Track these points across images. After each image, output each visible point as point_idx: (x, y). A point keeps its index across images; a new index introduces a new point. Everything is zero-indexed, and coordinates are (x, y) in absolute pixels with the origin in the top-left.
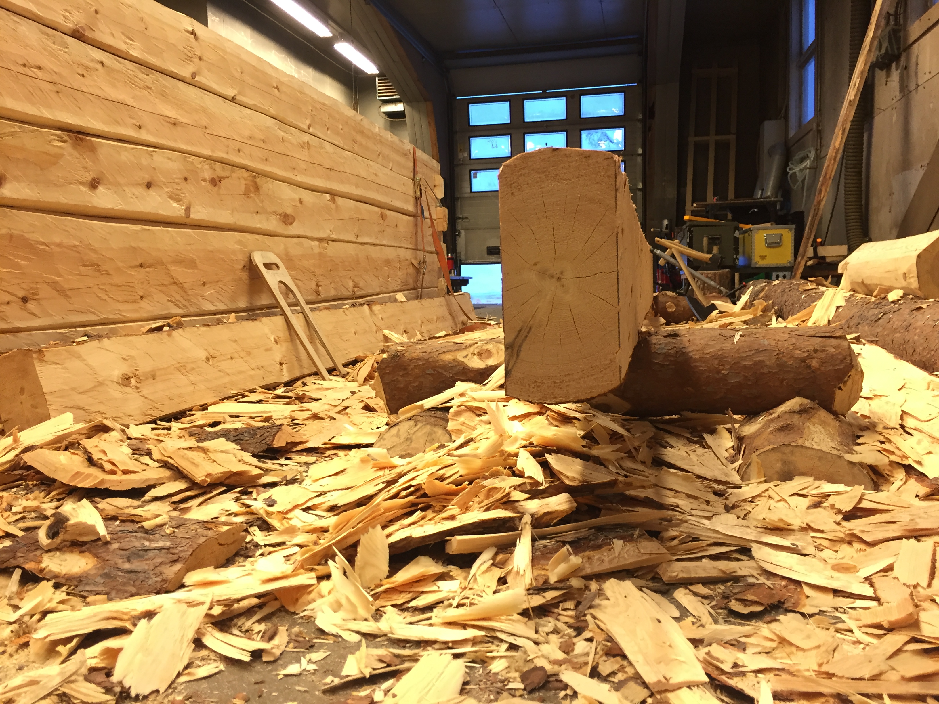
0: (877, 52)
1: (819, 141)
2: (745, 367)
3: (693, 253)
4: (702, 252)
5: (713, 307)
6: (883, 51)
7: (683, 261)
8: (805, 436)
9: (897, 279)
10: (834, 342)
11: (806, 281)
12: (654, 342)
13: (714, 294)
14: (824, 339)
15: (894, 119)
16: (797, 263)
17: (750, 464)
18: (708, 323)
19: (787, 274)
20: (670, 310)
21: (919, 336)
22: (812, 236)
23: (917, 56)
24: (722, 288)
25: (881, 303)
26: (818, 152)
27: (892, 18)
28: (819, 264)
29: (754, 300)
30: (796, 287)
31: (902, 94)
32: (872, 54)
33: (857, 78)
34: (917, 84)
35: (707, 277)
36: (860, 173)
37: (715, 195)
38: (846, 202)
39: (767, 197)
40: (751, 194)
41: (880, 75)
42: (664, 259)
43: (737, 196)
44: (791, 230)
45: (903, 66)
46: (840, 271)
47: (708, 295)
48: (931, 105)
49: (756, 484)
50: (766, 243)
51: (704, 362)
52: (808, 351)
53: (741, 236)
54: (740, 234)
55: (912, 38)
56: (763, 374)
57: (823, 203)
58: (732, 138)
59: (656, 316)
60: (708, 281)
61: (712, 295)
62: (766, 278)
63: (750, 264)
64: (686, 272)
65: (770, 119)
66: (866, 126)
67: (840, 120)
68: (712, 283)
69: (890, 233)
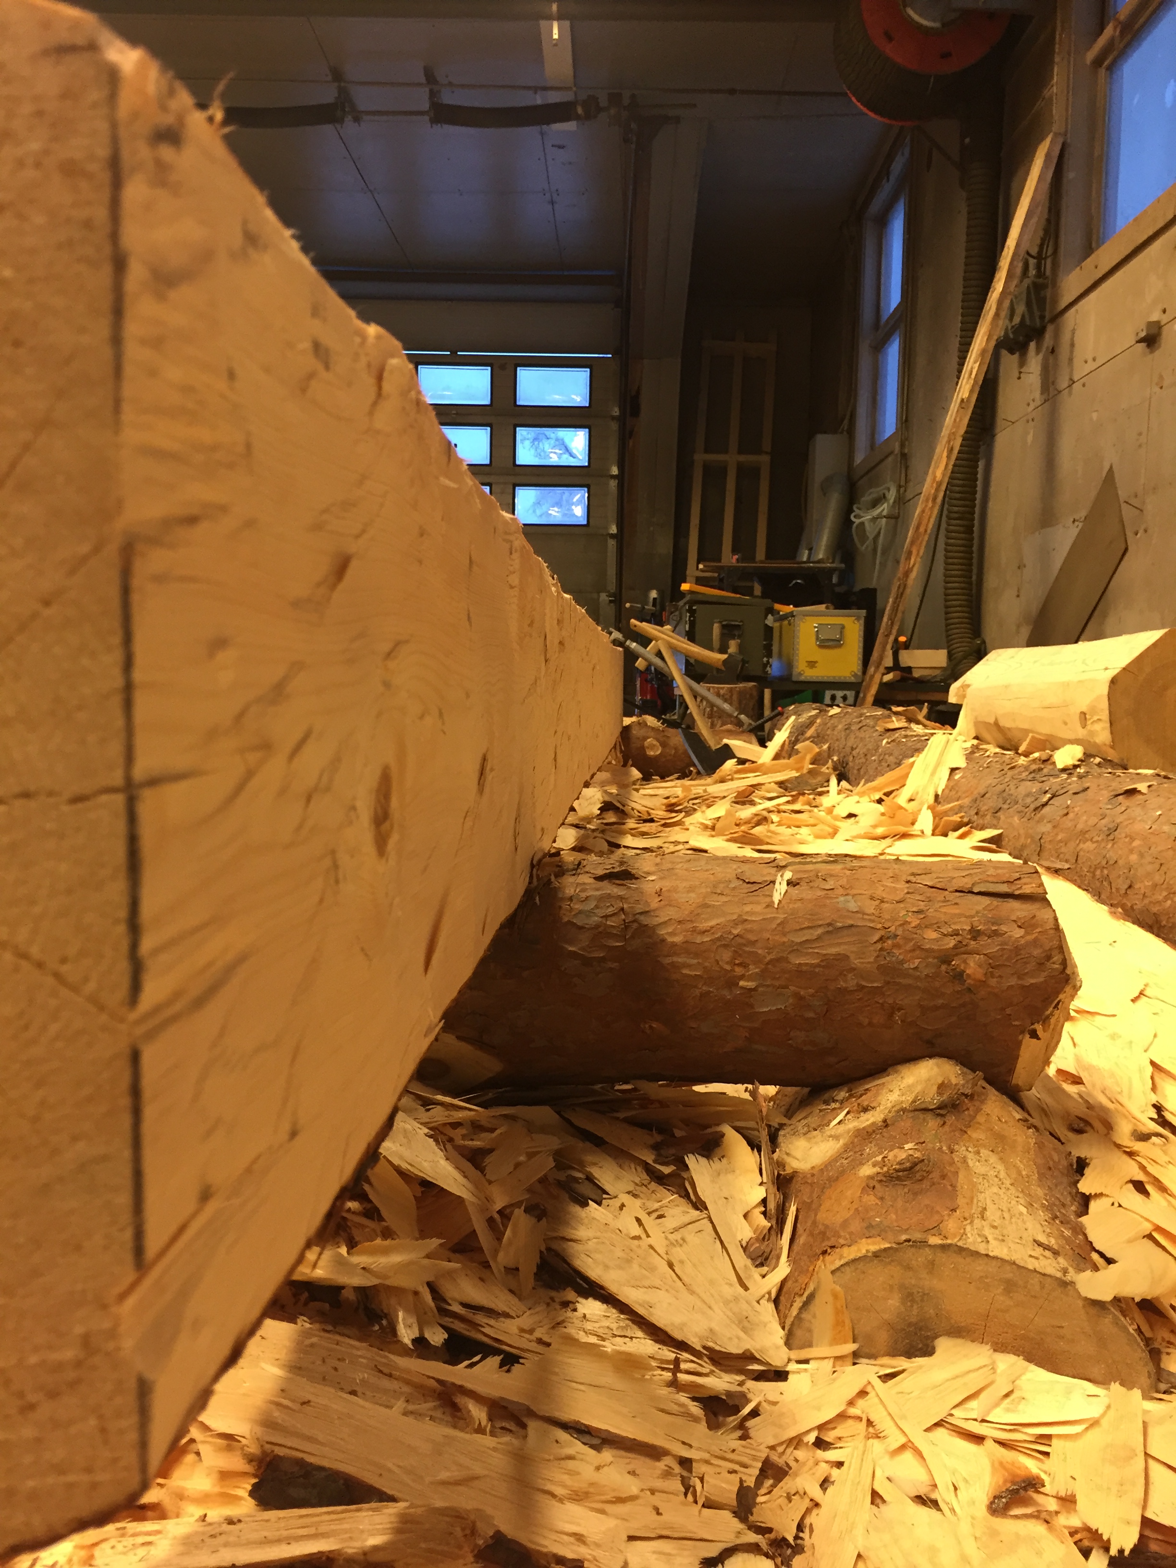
0: (1007, 321)
1: (903, 475)
2: (800, 972)
3: (695, 649)
4: (711, 649)
5: (727, 753)
6: (1017, 320)
7: (676, 662)
8: (961, 1201)
9: (1066, 723)
10: (1018, 909)
11: (887, 712)
12: (570, 891)
13: (729, 727)
14: (996, 902)
15: (1030, 438)
16: (867, 677)
17: (811, 1297)
18: (716, 782)
19: (850, 694)
20: (652, 753)
21: (1142, 855)
22: (894, 632)
23: (1073, 331)
24: (742, 717)
25: (1040, 770)
26: (902, 490)
27: (1032, 262)
28: (903, 680)
29: (797, 741)
30: (871, 722)
31: (1045, 396)
32: (1001, 323)
33: (975, 362)
34: (1071, 379)
35: (718, 695)
36: (969, 530)
37: (734, 551)
38: (946, 576)
39: (819, 562)
40: (793, 554)
41: (1009, 361)
42: (645, 659)
43: (769, 556)
44: (858, 619)
45: (1048, 347)
46: (952, 699)
47: (717, 728)
48: (1095, 416)
49: (828, 1365)
50: (817, 639)
51: (697, 955)
52: (956, 933)
53: (777, 625)
54: (775, 621)
55: (1064, 303)
56: (843, 991)
57: (913, 575)
58: (765, 459)
59: (625, 765)
60: (719, 702)
61: (725, 727)
62: (815, 701)
63: (790, 675)
64: (681, 684)
65: (825, 433)
66: (983, 449)
67: (945, 433)
68: (726, 706)
69: (1018, 632)
